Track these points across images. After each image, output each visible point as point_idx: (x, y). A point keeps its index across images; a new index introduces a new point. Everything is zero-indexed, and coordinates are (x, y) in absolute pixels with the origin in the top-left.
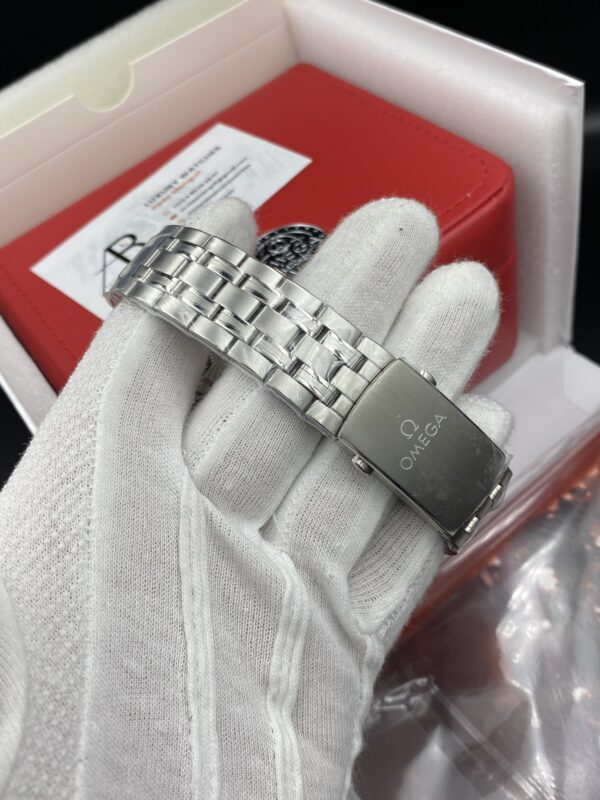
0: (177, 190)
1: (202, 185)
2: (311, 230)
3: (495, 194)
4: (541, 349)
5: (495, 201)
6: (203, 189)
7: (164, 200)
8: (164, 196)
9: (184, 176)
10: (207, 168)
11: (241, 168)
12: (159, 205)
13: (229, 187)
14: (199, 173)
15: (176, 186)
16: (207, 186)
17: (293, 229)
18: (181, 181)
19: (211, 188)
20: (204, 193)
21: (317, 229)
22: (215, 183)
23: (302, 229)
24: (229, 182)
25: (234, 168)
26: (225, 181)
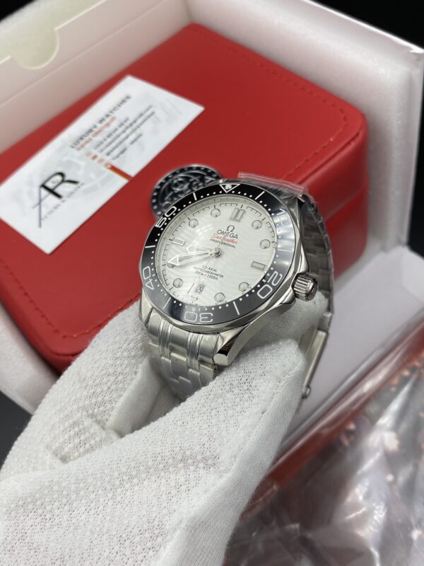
0: (97, 134)
1: (116, 130)
2: (206, 170)
3: (353, 139)
4: (384, 249)
5: (353, 145)
6: (118, 132)
7: (87, 142)
8: (87, 138)
9: (101, 121)
10: (120, 115)
11: (147, 115)
12: (82, 146)
13: (138, 131)
14: (113, 119)
15: (95, 130)
16: (120, 130)
17: (191, 168)
18: (99, 126)
19: (124, 132)
20: (118, 136)
21: (211, 169)
22: (127, 128)
23: (198, 169)
24: (138, 127)
25: (141, 115)
26: (135, 125)
